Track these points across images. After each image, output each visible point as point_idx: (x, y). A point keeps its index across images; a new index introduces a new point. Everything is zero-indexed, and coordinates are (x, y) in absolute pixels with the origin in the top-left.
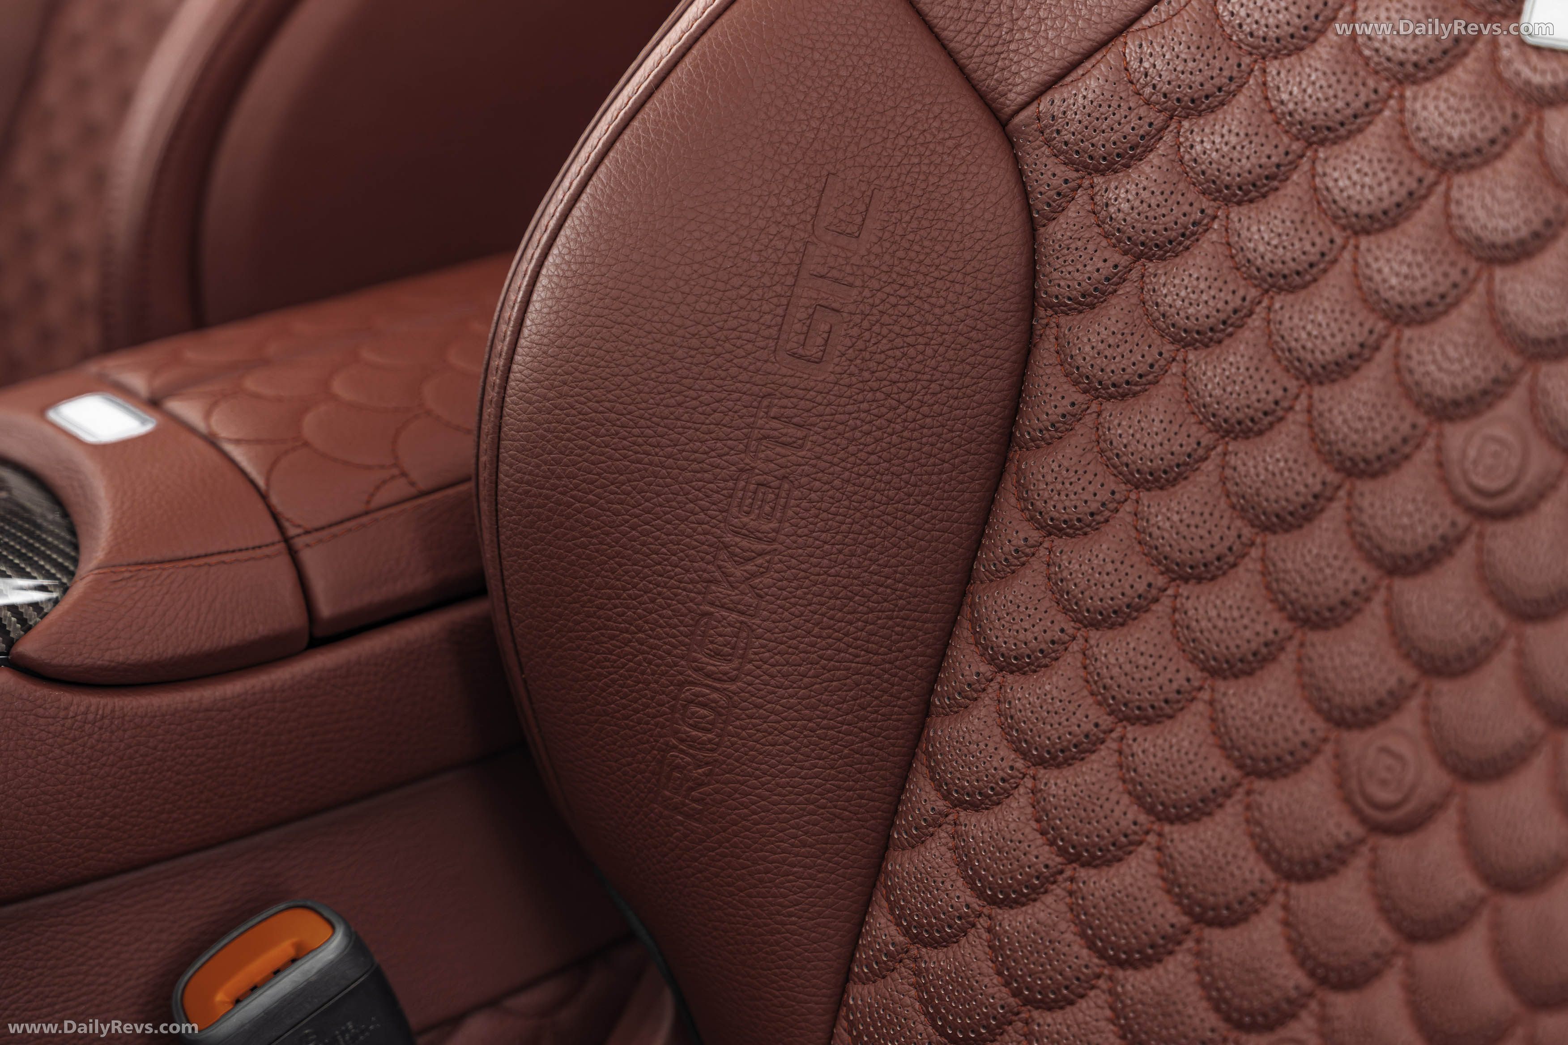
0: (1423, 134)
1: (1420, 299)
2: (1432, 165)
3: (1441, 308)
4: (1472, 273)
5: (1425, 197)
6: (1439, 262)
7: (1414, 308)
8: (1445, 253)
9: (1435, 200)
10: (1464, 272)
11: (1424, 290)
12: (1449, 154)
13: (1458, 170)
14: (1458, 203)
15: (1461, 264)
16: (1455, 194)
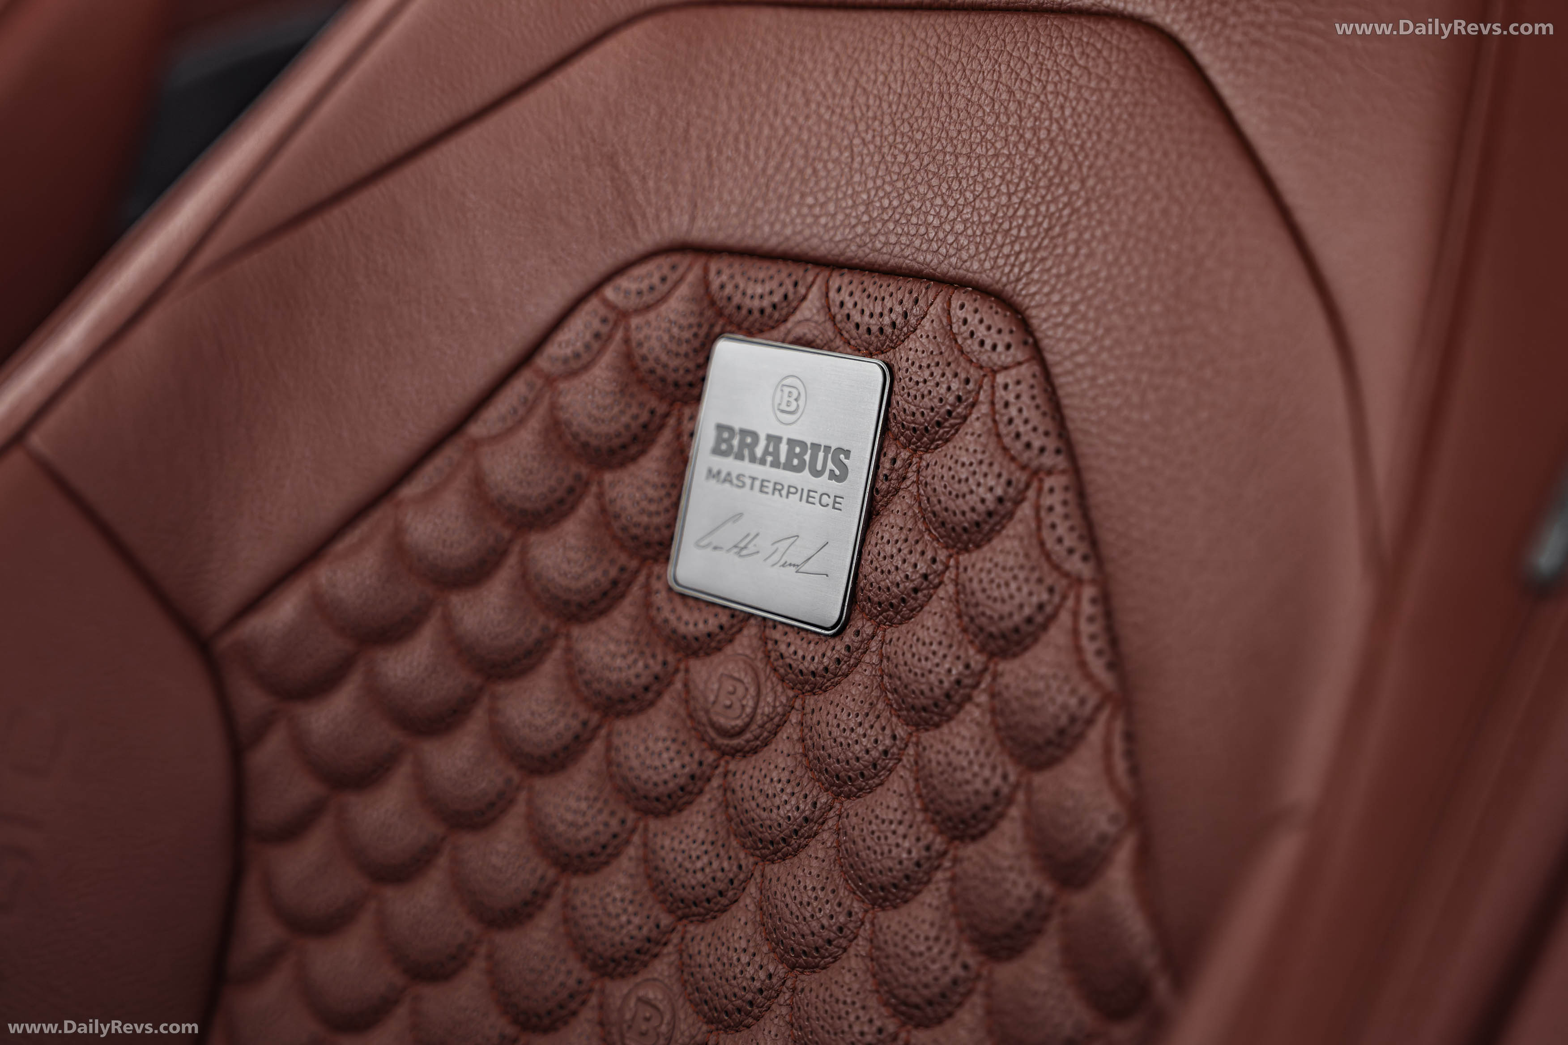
0: (587, 676)
1: (584, 848)
2: (595, 708)
3: (603, 858)
4: (629, 824)
5: (590, 740)
6: (600, 811)
7: (580, 857)
8: (606, 802)
9: (598, 745)
10: (623, 822)
11: (586, 839)
12: (609, 698)
13: (618, 715)
14: (618, 750)
15: (620, 814)
16: (617, 741)
